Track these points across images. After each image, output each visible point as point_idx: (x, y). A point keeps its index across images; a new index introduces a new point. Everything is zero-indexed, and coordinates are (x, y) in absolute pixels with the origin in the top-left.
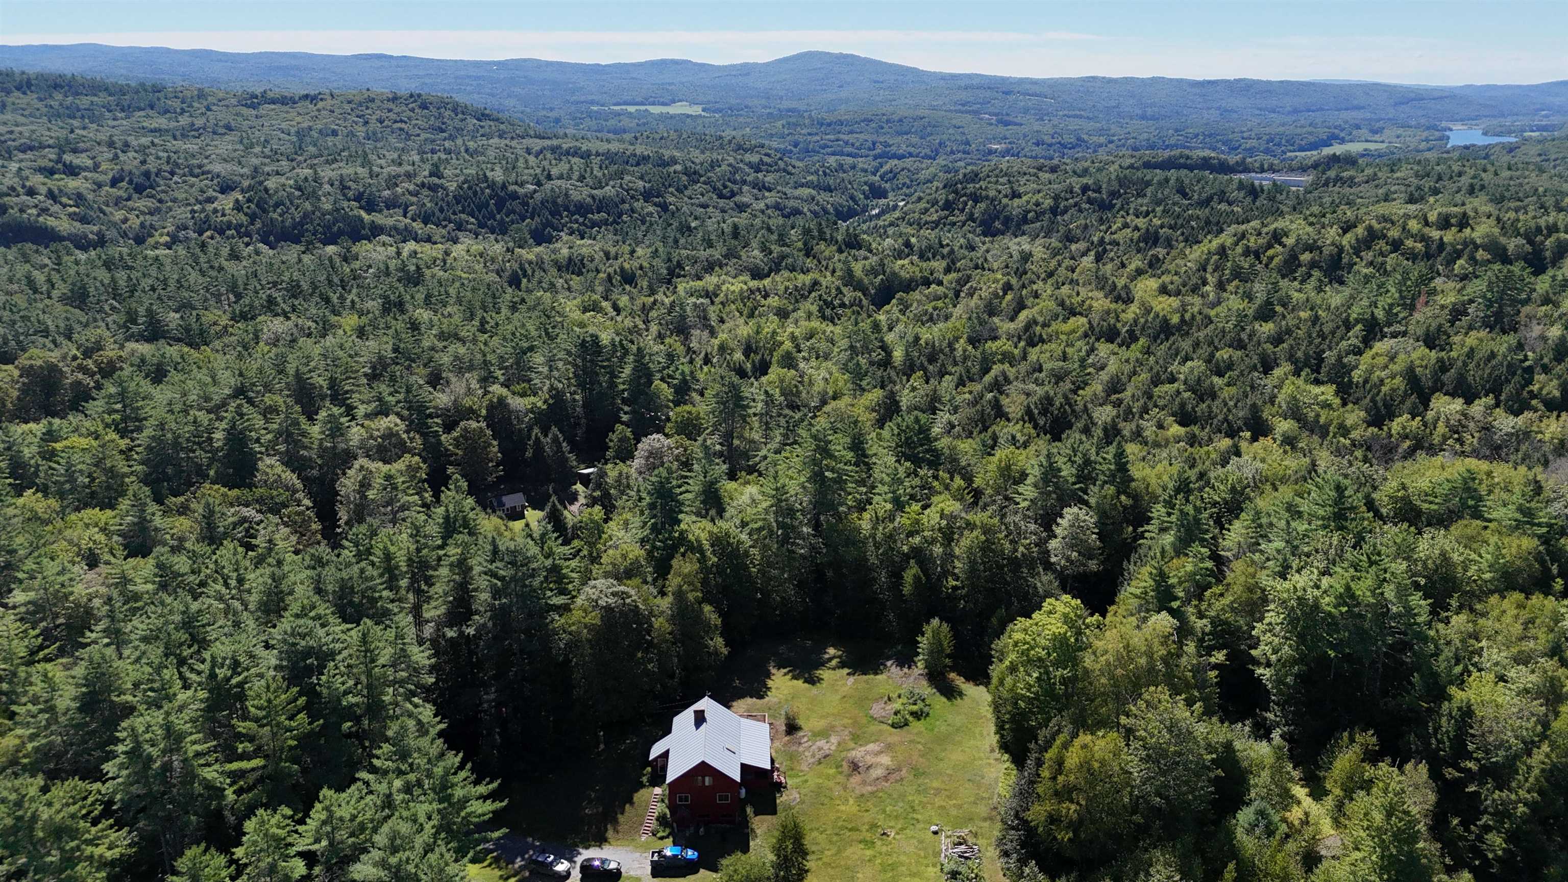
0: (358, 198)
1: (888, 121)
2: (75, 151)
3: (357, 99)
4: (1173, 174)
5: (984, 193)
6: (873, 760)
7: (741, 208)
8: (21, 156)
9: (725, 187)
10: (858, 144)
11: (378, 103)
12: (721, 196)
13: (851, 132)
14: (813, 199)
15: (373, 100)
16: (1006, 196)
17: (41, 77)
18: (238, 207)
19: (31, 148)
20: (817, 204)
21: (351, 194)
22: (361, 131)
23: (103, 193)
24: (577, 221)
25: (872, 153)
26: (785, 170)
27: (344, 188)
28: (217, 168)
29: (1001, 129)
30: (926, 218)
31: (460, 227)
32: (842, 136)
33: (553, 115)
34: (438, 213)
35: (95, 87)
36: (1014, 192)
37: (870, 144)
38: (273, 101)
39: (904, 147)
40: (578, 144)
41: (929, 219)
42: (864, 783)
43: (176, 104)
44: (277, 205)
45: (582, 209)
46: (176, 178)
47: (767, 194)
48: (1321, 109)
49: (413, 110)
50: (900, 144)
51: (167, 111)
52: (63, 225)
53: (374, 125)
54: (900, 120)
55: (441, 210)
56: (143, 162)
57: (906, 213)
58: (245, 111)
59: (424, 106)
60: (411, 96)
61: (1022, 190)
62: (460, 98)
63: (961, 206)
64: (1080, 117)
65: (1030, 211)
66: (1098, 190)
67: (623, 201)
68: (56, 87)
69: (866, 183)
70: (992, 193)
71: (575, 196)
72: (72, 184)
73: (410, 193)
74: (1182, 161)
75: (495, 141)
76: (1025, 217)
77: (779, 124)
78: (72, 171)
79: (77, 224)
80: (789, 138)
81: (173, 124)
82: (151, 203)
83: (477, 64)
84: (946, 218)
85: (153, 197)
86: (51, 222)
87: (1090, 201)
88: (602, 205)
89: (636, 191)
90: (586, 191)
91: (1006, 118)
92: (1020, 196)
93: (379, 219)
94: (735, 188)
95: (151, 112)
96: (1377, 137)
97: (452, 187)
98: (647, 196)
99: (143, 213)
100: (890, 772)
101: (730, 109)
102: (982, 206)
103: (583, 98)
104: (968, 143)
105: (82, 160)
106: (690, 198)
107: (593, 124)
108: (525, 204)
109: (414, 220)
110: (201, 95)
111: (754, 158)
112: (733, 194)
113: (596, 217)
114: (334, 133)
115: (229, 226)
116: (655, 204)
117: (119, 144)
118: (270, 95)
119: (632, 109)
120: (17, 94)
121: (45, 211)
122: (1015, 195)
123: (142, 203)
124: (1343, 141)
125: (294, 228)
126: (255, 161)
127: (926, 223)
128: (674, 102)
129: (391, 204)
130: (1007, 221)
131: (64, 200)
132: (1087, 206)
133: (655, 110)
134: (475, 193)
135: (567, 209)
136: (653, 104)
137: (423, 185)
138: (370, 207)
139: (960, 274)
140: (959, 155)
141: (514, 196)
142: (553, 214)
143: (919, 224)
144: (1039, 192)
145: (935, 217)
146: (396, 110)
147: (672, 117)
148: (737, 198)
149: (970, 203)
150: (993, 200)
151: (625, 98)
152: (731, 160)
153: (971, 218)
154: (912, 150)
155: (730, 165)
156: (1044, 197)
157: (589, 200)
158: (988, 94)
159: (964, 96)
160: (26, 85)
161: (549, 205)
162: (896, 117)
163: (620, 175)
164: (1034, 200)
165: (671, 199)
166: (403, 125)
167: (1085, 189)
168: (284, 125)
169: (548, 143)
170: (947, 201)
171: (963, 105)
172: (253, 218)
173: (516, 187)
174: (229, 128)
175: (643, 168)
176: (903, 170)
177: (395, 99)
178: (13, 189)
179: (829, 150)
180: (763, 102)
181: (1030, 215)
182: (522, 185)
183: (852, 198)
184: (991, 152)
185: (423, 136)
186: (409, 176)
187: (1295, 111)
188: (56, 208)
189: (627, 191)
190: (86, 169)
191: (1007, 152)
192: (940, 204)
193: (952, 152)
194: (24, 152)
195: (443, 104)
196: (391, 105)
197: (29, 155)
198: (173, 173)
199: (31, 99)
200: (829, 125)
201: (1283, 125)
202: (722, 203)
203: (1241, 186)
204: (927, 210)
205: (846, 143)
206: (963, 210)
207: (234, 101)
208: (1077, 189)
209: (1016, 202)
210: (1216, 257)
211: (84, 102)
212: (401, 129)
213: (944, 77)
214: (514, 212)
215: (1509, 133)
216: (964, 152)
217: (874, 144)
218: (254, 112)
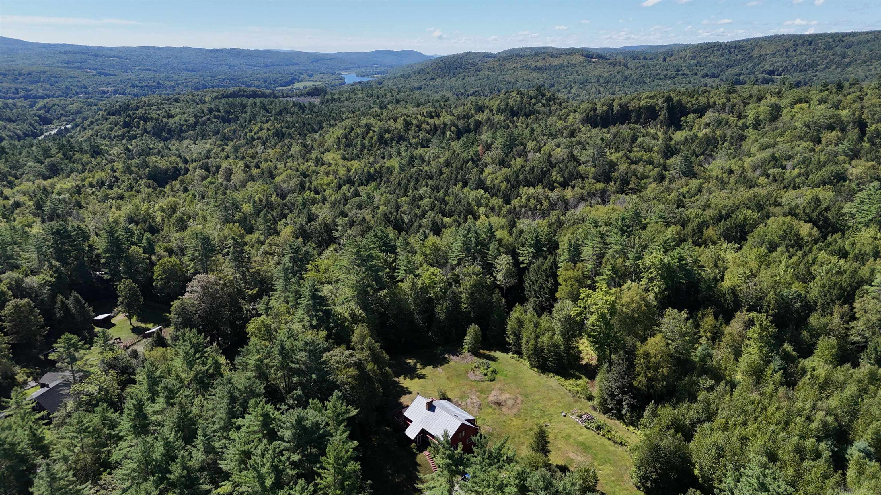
1: (20, 75)
4: (258, 100)
6: (502, 398)
16: (164, 117)
25: (20, 96)
29: (103, 78)
30: (113, 134)
36: (168, 114)
37: (13, 90)
39: (41, 91)
48: (278, 65)
50: (37, 89)
54: (29, 74)
64: (150, 70)
65: (183, 125)
66: (218, 111)
74: (242, 93)
76: (181, 129)
84: (129, 132)
87: (215, 117)
91: (103, 71)
96: (312, 79)
102: (150, 124)
124: (298, 81)
127: (115, 136)
130: (170, 132)
132: (215, 120)
139: (201, 162)
143: (110, 138)
145: (120, 132)
149: (142, 122)
150: (157, 120)
153: (145, 131)
156: (188, 116)
158: (83, 56)
159: (65, 58)
164: (183, 119)
167: (211, 111)
170: (125, 122)
171: (69, 64)
176: (54, 105)
181: (184, 128)
183: (31, 124)
187: (267, 66)
201: (265, 73)
203: (295, 104)
206: (138, 127)
208: (205, 110)
209: (172, 120)
210: (344, 140)
215: (367, 75)
217: (17, 89)
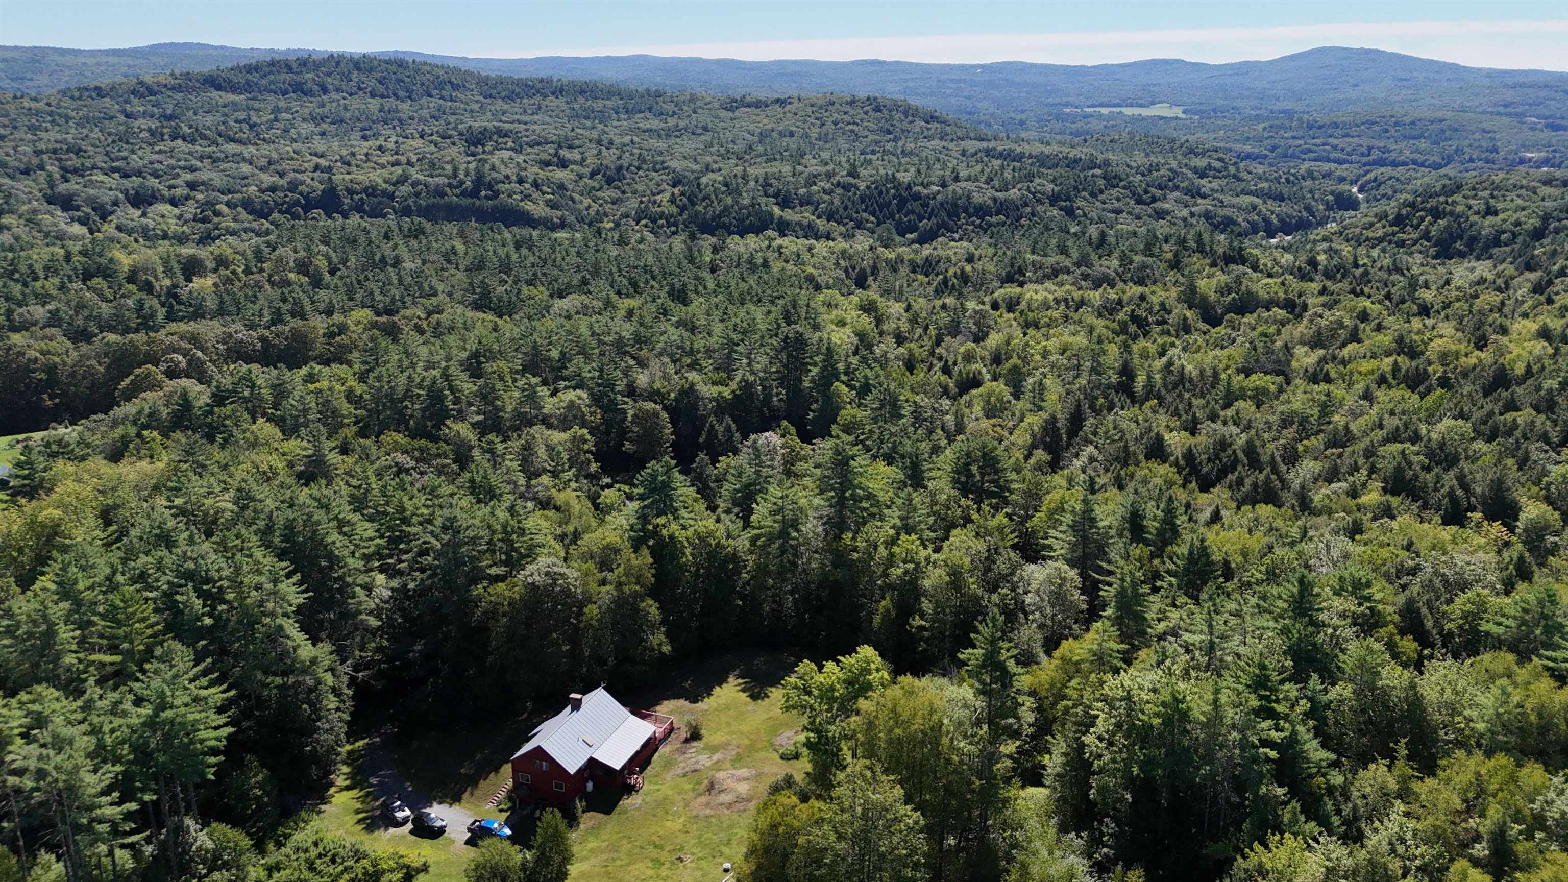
0: (776, 195)
1: (1396, 124)
2: (571, 147)
3: (819, 102)
5: (1448, 208)
6: (732, 785)
7: (1160, 215)
8: (529, 150)
9: (1146, 192)
10: (1349, 149)
11: (837, 106)
12: (1139, 202)
13: (1347, 135)
14: (1254, 208)
15: (833, 104)
16: (1477, 213)
17: (572, 84)
18: (673, 200)
19: (539, 144)
20: (1258, 215)
21: (771, 191)
22: (814, 132)
23: (581, 184)
24: (973, 223)
25: (1364, 160)
26: (1234, 176)
27: (766, 185)
28: (673, 164)
29: (1547, 134)
31: (859, 225)
32: (1330, 140)
33: (1019, 117)
34: (841, 210)
35: (611, 92)
36: (1488, 208)
37: (1364, 150)
38: (749, 105)
39: (1407, 153)
40: (1013, 146)
41: (1371, 235)
42: (708, 805)
43: (670, 108)
44: (704, 199)
45: (981, 211)
46: (641, 173)
47: (1199, 201)
49: (866, 113)
50: (1404, 150)
51: (661, 114)
52: (537, 209)
53: (829, 127)
54: (1413, 123)
55: (846, 208)
56: (619, 158)
57: (1345, 228)
58: (723, 114)
59: (878, 109)
60: (868, 99)
61: (1500, 206)
62: (914, 101)
63: (1415, 222)
65: (1504, 232)
67: (1026, 205)
68: (582, 92)
69: (1332, 193)
70: (1459, 209)
71: (977, 198)
72: (561, 175)
73: (825, 192)
75: (936, 142)
76: (1497, 238)
77: (1260, 127)
78: (563, 164)
79: (547, 209)
80: (1266, 142)
81: (663, 125)
82: (615, 194)
83: (962, 68)
84: (1394, 234)
85: (618, 188)
86: (528, 206)
88: (1002, 207)
89: (1043, 194)
90: (991, 193)
91: (1558, 122)
92: (1496, 213)
93: (789, 215)
94: (1158, 193)
95: (648, 115)
97: (862, 186)
98: (1054, 199)
99: (606, 202)
100: (739, 800)
101: (1214, 111)
102: (1442, 222)
103: (1057, 100)
104: (1495, 150)
105: (575, 155)
106: (1104, 203)
107: (1058, 126)
108: (925, 205)
109: (819, 217)
110: (693, 99)
111: (1200, 163)
112: (1154, 200)
113: (994, 220)
114: (792, 134)
115: (662, 215)
116: (1061, 209)
117: (605, 143)
118: (748, 99)
119: (1105, 111)
120: (552, 98)
121: (527, 197)
122: (1491, 211)
123: (608, 194)
125: (713, 220)
126: (709, 159)
127: (1367, 239)
128: (1153, 103)
129: (805, 202)
130: (1472, 241)
131: (545, 188)
133: (1128, 111)
134: (880, 193)
135: (966, 211)
136: (1131, 105)
137: (838, 184)
138: (785, 203)
140: (1480, 164)
141: (916, 197)
142: (950, 216)
144: (1523, 209)
145: (1380, 233)
146: (852, 112)
147: (1143, 119)
148: (1158, 205)
149: (1429, 219)
150: (1459, 216)
151: (1102, 100)
152: (1174, 164)
153: (1426, 236)
154: (1417, 156)
155: (1170, 170)
156: (1529, 216)
157: (990, 202)
158: (1544, 93)
159: (1509, 96)
160: (559, 91)
161: (948, 207)
162: (1407, 120)
163: (1030, 177)
164: (1513, 219)
165: (1080, 203)
166: (855, 127)
168: (752, 127)
169: (985, 145)
170: (1399, 215)
171: (1506, 106)
172: (683, 209)
173: (920, 188)
174: (706, 129)
175: (1058, 171)
177: (852, 103)
178: (507, 177)
179: (1312, 155)
180: (1255, 103)
181: (1504, 237)
182: (926, 186)
183: (1308, 209)
184: (1522, 161)
185: (871, 137)
186: (829, 175)
188: (536, 195)
189: (1034, 194)
190: (574, 162)
191: (1546, 162)
192: (1390, 218)
193: (1471, 160)
194: (532, 146)
195: (896, 106)
196: (848, 108)
197: (536, 149)
198: (639, 168)
199: (561, 102)
200: (1320, 127)
202: (1138, 209)
204: (1372, 225)
205: (1335, 148)
206: (1417, 227)
207: (716, 105)
209: (1490, 219)
211: (599, 105)
212: (852, 131)
213: (1491, 74)
214: (913, 212)
216: (1487, 161)
217: (1370, 149)
218: (730, 114)
